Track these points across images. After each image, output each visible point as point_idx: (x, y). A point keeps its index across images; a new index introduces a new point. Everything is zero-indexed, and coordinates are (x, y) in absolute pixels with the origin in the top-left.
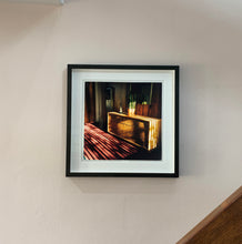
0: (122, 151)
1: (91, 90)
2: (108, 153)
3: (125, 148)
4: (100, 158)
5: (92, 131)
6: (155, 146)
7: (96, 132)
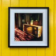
0: (28, 38)
1: (17, 16)
2: (23, 39)
3: (30, 37)
4: (21, 40)
5: (17, 31)
7: (19, 31)
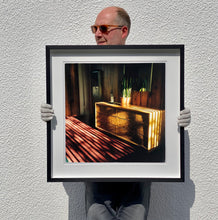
3: (119, 147)
6: (156, 144)
